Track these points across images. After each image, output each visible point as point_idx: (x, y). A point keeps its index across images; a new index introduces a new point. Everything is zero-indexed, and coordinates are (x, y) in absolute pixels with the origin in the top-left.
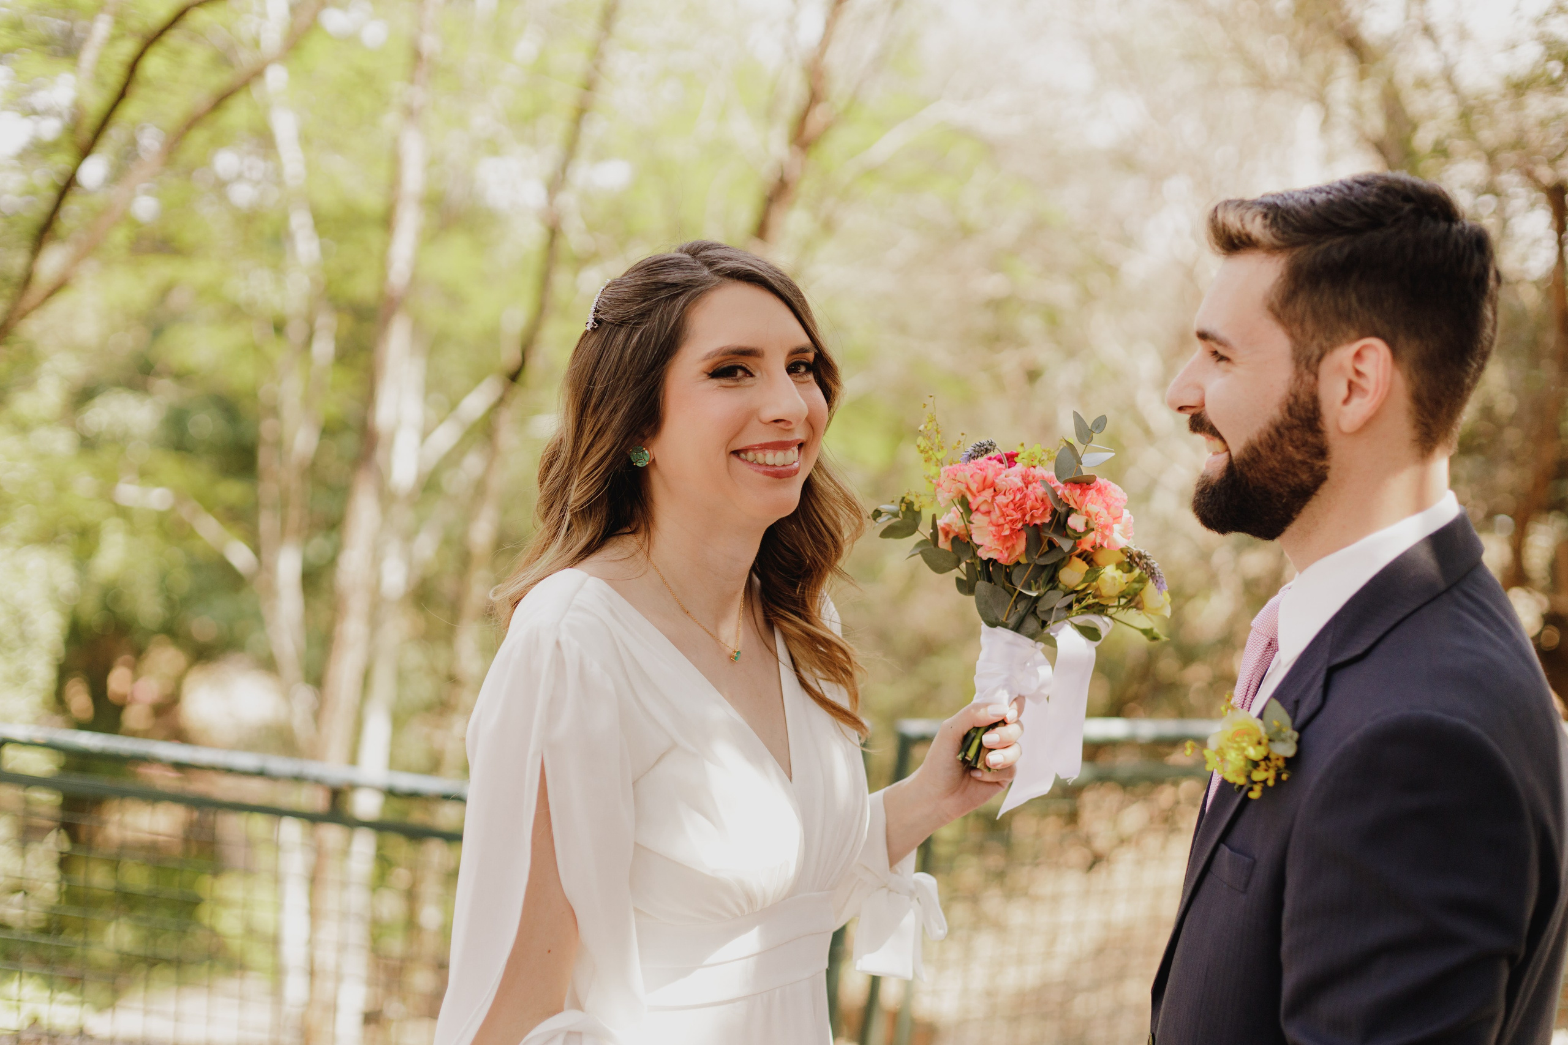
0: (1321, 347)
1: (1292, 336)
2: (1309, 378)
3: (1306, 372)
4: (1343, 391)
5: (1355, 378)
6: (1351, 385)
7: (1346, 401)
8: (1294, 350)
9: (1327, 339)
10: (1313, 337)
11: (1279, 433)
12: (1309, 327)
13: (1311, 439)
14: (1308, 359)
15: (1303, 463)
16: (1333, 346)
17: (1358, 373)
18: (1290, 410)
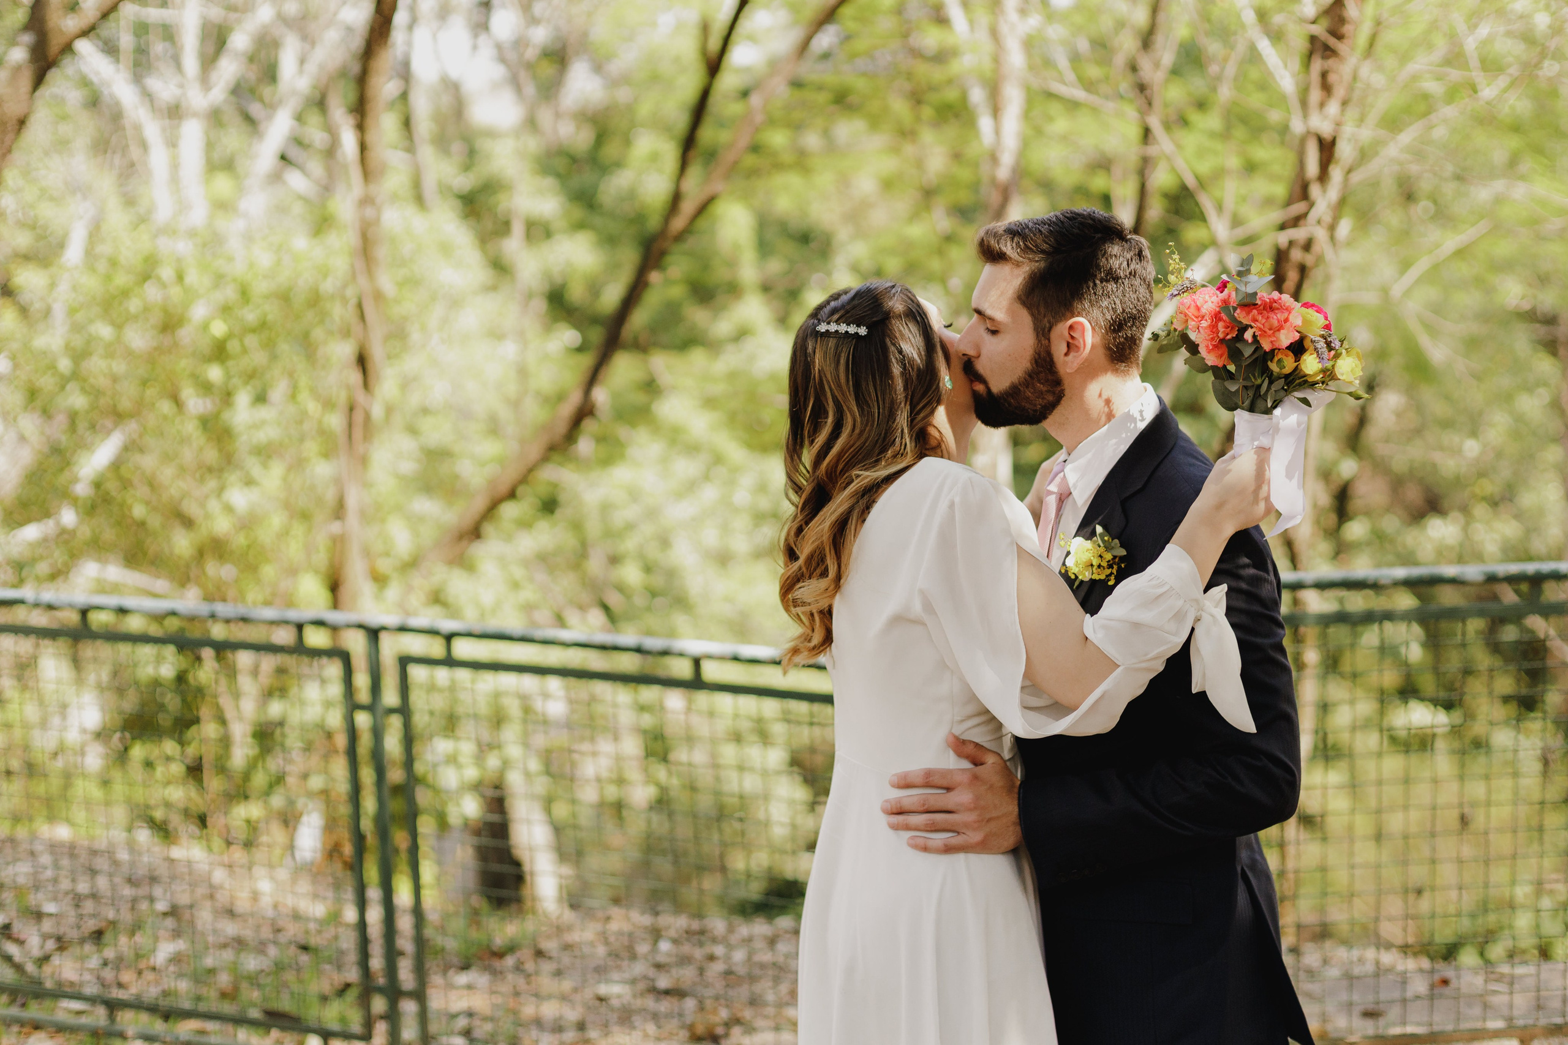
0: (1049, 322)
1: (1032, 315)
2: (1046, 342)
3: (1043, 338)
4: (1064, 348)
5: (1071, 341)
6: (1069, 345)
7: (1066, 354)
8: (1034, 324)
9: (1054, 317)
10: (1045, 316)
11: (1031, 376)
12: (1042, 310)
13: (1050, 377)
14: (1043, 330)
15: (1048, 391)
16: (1057, 322)
17: (1072, 337)
18: (1036, 362)
